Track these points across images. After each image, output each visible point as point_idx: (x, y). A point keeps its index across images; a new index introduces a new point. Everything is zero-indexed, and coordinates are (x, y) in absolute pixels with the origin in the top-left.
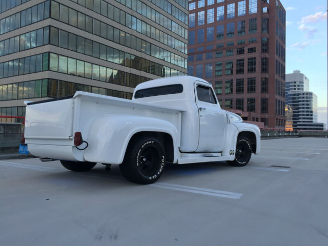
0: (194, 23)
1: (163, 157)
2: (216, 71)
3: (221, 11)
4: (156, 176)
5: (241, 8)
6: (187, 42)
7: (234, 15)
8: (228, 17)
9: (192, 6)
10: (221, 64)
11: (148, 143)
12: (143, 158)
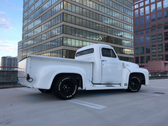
0: (138, 15)
1: (76, 86)
2: (152, 39)
3: (153, 7)
4: (71, 96)
5: (165, 4)
6: (133, 25)
7: (161, 8)
8: (158, 9)
9: (136, 6)
10: (155, 36)
11: (66, 79)
12: (65, 86)
